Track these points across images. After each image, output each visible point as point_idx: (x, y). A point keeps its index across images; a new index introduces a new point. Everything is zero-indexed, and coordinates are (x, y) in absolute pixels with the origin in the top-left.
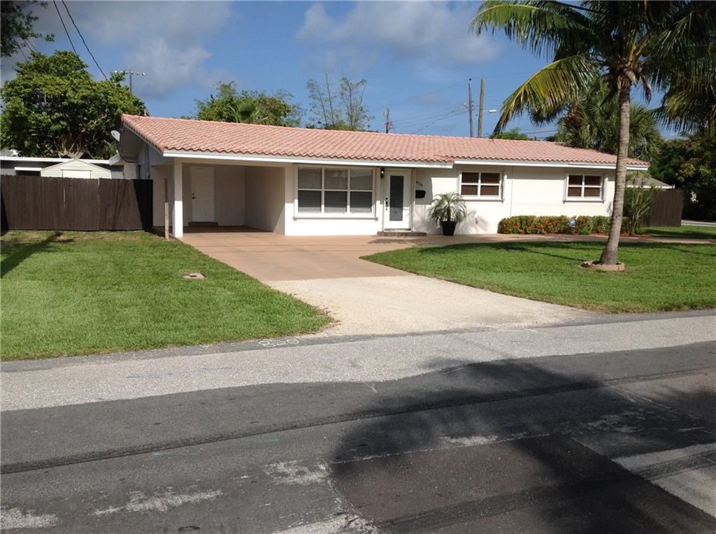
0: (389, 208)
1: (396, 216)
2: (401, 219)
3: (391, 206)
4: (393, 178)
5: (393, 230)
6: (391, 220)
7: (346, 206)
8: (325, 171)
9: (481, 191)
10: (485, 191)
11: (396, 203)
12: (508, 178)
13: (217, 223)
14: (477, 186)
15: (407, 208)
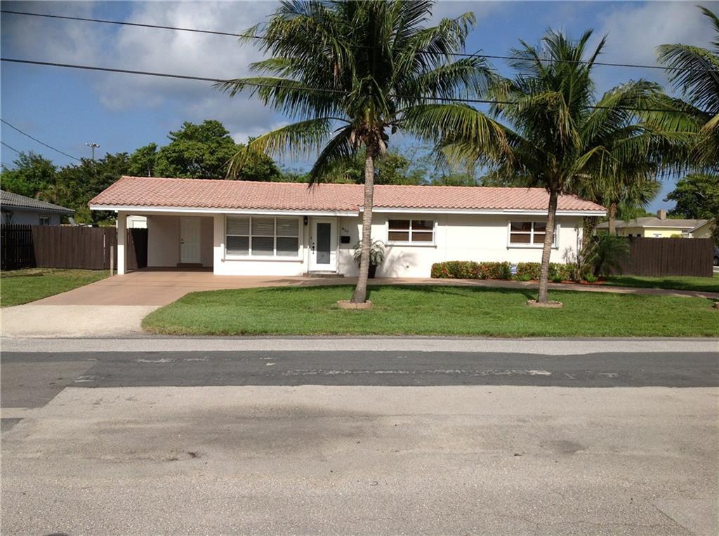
0: (315, 252)
1: (323, 259)
2: (328, 262)
3: (317, 250)
4: (320, 226)
5: (319, 271)
6: (318, 263)
7: (273, 250)
8: (252, 219)
9: (413, 237)
10: (416, 237)
11: (323, 248)
12: (439, 225)
13: (202, 264)
14: (408, 232)
15: (335, 252)
